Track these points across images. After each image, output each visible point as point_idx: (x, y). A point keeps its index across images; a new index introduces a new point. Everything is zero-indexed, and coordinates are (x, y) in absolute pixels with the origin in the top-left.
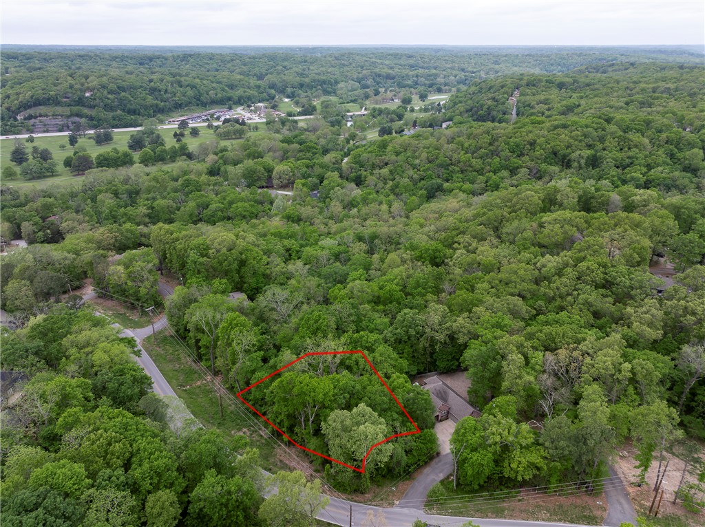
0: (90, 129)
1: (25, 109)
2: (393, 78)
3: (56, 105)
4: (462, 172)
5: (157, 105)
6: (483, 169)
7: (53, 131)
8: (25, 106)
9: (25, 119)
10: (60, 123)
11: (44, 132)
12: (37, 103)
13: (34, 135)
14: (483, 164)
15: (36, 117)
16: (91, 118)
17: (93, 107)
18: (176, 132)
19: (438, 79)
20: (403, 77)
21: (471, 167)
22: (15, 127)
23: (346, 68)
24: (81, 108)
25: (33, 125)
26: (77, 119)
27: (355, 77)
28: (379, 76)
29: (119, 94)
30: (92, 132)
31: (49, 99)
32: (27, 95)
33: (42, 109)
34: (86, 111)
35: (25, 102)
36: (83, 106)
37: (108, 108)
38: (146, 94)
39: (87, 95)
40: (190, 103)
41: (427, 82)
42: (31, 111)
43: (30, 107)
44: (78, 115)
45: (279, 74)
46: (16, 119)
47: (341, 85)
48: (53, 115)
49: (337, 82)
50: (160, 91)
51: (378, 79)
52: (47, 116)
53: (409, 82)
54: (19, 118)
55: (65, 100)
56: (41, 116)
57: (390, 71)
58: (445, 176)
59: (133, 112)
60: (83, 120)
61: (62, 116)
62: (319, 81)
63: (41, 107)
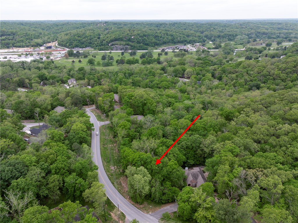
0: (130, 50)
1: (112, 42)
2: (266, 34)
3: (122, 41)
4: (274, 79)
5: (156, 42)
6: (286, 79)
7: (119, 50)
8: (112, 41)
9: (111, 45)
10: (121, 47)
11: (116, 50)
12: (116, 40)
13: (112, 51)
14: (287, 76)
15: (114, 45)
16: (132, 46)
17: (133, 42)
18: (159, 53)
19: (292, 35)
20: (272, 34)
21: (280, 78)
22: (107, 48)
23: (243, 29)
24: (129, 42)
25: (113, 48)
26: (127, 46)
27: (247, 33)
28: (259, 33)
29: (143, 37)
30: (130, 51)
31: (119, 39)
32: (113, 37)
33: (117, 42)
34: (130, 43)
35: (112, 39)
36: (130, 41)
37: (138, 42)
38: (153, 38)
39: (132, 37)
40: (169, 42)
41: (284, 36)
42: (113, 43)
43: (113, 41)
44: (128, 45)
45: (210, 31)
46: (108, 45)
47: (238, 37)
48: (120, 44)
49: (236, 35)
50: (159, 37)
51: (258, 35)
52: (118, 45)
53: (274, 36)
54: (109, 45)
55: (125, 39)
56: (116, 44)
57: (266, 31)
58: (263, 80)
59: (147, 45)
60: (129, 47)
61: (122, 45)
62: (228, 35)
63: (117, 41)
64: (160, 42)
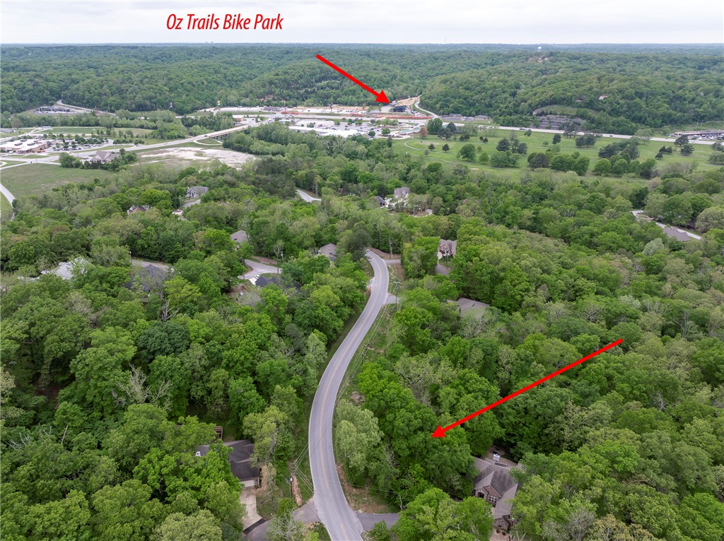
11: (547, 128)
16: (592, 121)
24: (588, 110)
36: (591, 108)
39: (601, 98)
43: (546, 105)
46: (531, 114)
54: (534, 113)
55: (578, 101)
59: (640, 120)
60: (583, 122)
61: (568, 115)
63: (555, 106)
64: (686, 114)
